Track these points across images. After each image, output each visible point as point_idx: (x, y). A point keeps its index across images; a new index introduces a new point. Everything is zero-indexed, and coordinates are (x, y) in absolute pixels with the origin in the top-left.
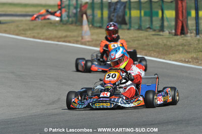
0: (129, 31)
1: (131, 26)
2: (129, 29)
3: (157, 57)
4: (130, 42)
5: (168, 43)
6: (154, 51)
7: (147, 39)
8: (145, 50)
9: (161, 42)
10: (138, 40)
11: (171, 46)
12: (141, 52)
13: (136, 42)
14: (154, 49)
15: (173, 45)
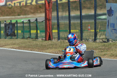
0: (17, 39)
1: (18, 37)
2: (17, 38)
3: (38, 51)
4: (20, 44)
5: (43, 44)
6: (36, 48)
7: (29, 42)
8: (30, 48)
9: (39, 44)
10: (25, 43)
11: (45, 46)
12: (28, 49)
13: (24, 44)
14: (36, 47)
15: (46, 45)
